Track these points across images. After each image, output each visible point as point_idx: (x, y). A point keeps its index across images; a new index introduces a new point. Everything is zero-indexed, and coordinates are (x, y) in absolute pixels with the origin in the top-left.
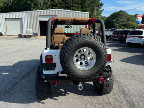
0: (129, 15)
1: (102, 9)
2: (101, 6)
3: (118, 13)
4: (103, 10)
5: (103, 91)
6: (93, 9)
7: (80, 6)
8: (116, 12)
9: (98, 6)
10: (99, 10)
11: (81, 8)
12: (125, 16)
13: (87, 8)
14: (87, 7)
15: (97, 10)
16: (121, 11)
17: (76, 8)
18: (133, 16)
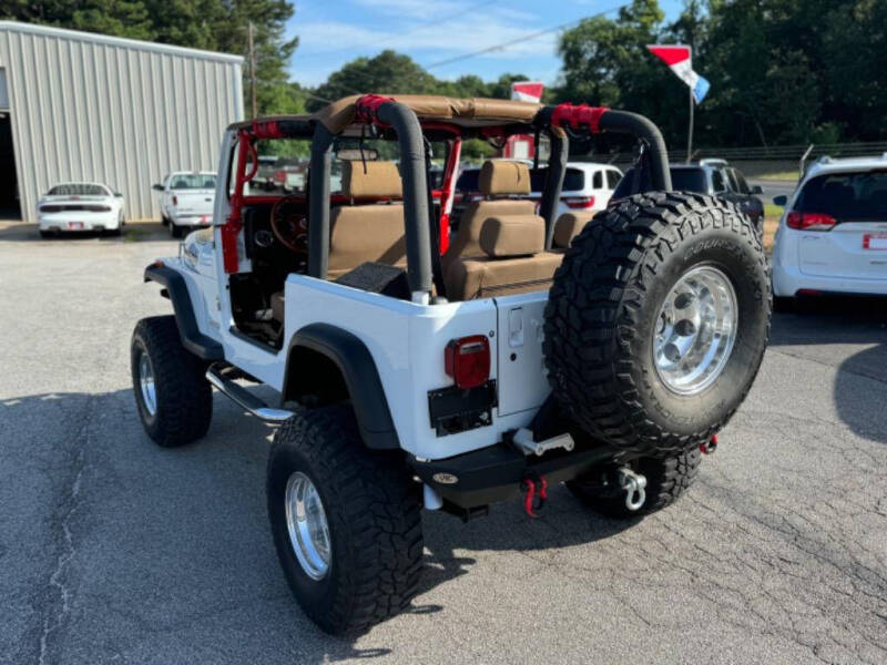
0: (432, 77)
1: (287, 38)
2: (278, 17)
3: (373, 63)
4: (294, 43)
5: (661, 495)
6: (231, 34)
7: (139, 12)
8: (361, 60)
9: (263, 14)
10: (270, 42)
11: (150, 22)
12: (414, 84)
13: (192, 28)
14: (187, 18)
15: (260, 39)
16: (387, 57)
17: (112, 20)
18: (454, 85)
